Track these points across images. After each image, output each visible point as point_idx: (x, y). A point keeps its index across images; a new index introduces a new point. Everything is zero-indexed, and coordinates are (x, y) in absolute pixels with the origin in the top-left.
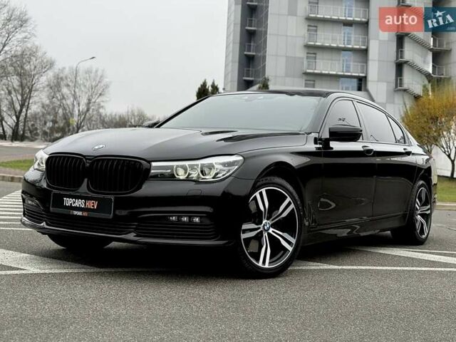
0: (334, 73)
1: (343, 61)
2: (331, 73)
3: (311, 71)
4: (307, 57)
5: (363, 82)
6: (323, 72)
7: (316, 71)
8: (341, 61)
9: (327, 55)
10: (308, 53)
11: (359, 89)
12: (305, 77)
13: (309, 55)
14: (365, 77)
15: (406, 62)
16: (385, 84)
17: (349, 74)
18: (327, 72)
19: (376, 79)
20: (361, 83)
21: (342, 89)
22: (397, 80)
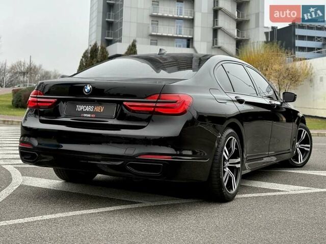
0: (171, 35)
1: (177, 26)
2: (169, 35)
3: (155, 34)
4: (152, 24)
5: (191, 42)
6: (164, 34)
7: (158, 34)
8: (176, 27)
9: (166, 22)
10: (152, 21)
11: (188, 46)
12: (150, 38)
13: (153, 22)
14: (192, 38)
15: (220, 28)
16: (206, 43)
17: (181, 36)
18: (166, 35)
19: (200, 40)
20: (189, 42)
21: (176, 46)
22: (213, 41)
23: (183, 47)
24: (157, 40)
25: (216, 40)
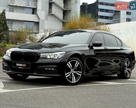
0: (23, 6)
2: (21, 5)
3: (12, 4)
7: (14, 5)
8: (26, 1)
11: (33, 13)
12: (9, 7)
14: (36, 8)
15: (53, 3)
17: (29, 7)
18: (19, 5)
19: (41, 9)
20: (34, 11)
21: (26, 13)
22: (49, 10)
23: (30, 14)
24: (13, 9)
25: (51, 10)
